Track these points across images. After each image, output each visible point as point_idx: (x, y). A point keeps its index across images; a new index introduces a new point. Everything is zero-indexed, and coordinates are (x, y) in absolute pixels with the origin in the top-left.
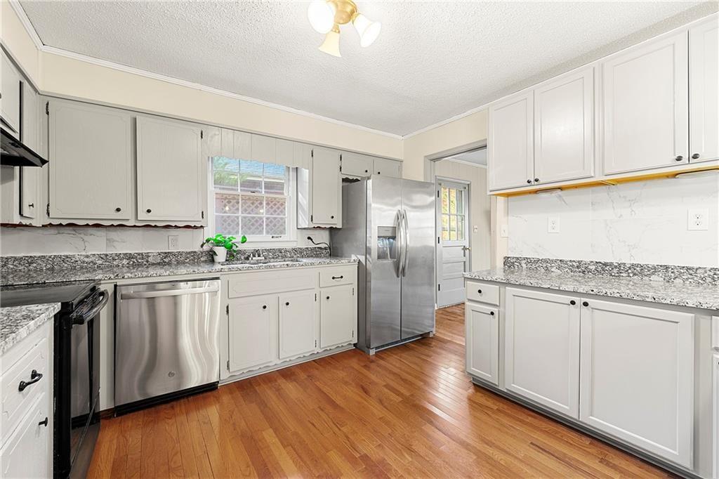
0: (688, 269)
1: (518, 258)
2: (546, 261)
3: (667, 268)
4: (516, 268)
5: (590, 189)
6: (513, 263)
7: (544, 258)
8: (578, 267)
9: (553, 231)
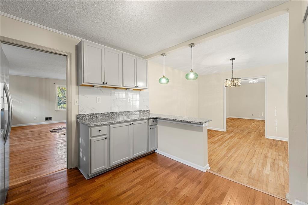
0: (128, 112)
1: (84, 115)
2: (96, 114)
3: (125, 112)
4: (84, 119)
5: (109, 89)
6: (82, 117)
7: (96, 113)
8: (107, 115)
9: (99, 102)
